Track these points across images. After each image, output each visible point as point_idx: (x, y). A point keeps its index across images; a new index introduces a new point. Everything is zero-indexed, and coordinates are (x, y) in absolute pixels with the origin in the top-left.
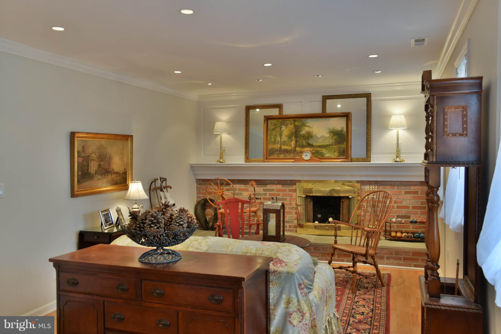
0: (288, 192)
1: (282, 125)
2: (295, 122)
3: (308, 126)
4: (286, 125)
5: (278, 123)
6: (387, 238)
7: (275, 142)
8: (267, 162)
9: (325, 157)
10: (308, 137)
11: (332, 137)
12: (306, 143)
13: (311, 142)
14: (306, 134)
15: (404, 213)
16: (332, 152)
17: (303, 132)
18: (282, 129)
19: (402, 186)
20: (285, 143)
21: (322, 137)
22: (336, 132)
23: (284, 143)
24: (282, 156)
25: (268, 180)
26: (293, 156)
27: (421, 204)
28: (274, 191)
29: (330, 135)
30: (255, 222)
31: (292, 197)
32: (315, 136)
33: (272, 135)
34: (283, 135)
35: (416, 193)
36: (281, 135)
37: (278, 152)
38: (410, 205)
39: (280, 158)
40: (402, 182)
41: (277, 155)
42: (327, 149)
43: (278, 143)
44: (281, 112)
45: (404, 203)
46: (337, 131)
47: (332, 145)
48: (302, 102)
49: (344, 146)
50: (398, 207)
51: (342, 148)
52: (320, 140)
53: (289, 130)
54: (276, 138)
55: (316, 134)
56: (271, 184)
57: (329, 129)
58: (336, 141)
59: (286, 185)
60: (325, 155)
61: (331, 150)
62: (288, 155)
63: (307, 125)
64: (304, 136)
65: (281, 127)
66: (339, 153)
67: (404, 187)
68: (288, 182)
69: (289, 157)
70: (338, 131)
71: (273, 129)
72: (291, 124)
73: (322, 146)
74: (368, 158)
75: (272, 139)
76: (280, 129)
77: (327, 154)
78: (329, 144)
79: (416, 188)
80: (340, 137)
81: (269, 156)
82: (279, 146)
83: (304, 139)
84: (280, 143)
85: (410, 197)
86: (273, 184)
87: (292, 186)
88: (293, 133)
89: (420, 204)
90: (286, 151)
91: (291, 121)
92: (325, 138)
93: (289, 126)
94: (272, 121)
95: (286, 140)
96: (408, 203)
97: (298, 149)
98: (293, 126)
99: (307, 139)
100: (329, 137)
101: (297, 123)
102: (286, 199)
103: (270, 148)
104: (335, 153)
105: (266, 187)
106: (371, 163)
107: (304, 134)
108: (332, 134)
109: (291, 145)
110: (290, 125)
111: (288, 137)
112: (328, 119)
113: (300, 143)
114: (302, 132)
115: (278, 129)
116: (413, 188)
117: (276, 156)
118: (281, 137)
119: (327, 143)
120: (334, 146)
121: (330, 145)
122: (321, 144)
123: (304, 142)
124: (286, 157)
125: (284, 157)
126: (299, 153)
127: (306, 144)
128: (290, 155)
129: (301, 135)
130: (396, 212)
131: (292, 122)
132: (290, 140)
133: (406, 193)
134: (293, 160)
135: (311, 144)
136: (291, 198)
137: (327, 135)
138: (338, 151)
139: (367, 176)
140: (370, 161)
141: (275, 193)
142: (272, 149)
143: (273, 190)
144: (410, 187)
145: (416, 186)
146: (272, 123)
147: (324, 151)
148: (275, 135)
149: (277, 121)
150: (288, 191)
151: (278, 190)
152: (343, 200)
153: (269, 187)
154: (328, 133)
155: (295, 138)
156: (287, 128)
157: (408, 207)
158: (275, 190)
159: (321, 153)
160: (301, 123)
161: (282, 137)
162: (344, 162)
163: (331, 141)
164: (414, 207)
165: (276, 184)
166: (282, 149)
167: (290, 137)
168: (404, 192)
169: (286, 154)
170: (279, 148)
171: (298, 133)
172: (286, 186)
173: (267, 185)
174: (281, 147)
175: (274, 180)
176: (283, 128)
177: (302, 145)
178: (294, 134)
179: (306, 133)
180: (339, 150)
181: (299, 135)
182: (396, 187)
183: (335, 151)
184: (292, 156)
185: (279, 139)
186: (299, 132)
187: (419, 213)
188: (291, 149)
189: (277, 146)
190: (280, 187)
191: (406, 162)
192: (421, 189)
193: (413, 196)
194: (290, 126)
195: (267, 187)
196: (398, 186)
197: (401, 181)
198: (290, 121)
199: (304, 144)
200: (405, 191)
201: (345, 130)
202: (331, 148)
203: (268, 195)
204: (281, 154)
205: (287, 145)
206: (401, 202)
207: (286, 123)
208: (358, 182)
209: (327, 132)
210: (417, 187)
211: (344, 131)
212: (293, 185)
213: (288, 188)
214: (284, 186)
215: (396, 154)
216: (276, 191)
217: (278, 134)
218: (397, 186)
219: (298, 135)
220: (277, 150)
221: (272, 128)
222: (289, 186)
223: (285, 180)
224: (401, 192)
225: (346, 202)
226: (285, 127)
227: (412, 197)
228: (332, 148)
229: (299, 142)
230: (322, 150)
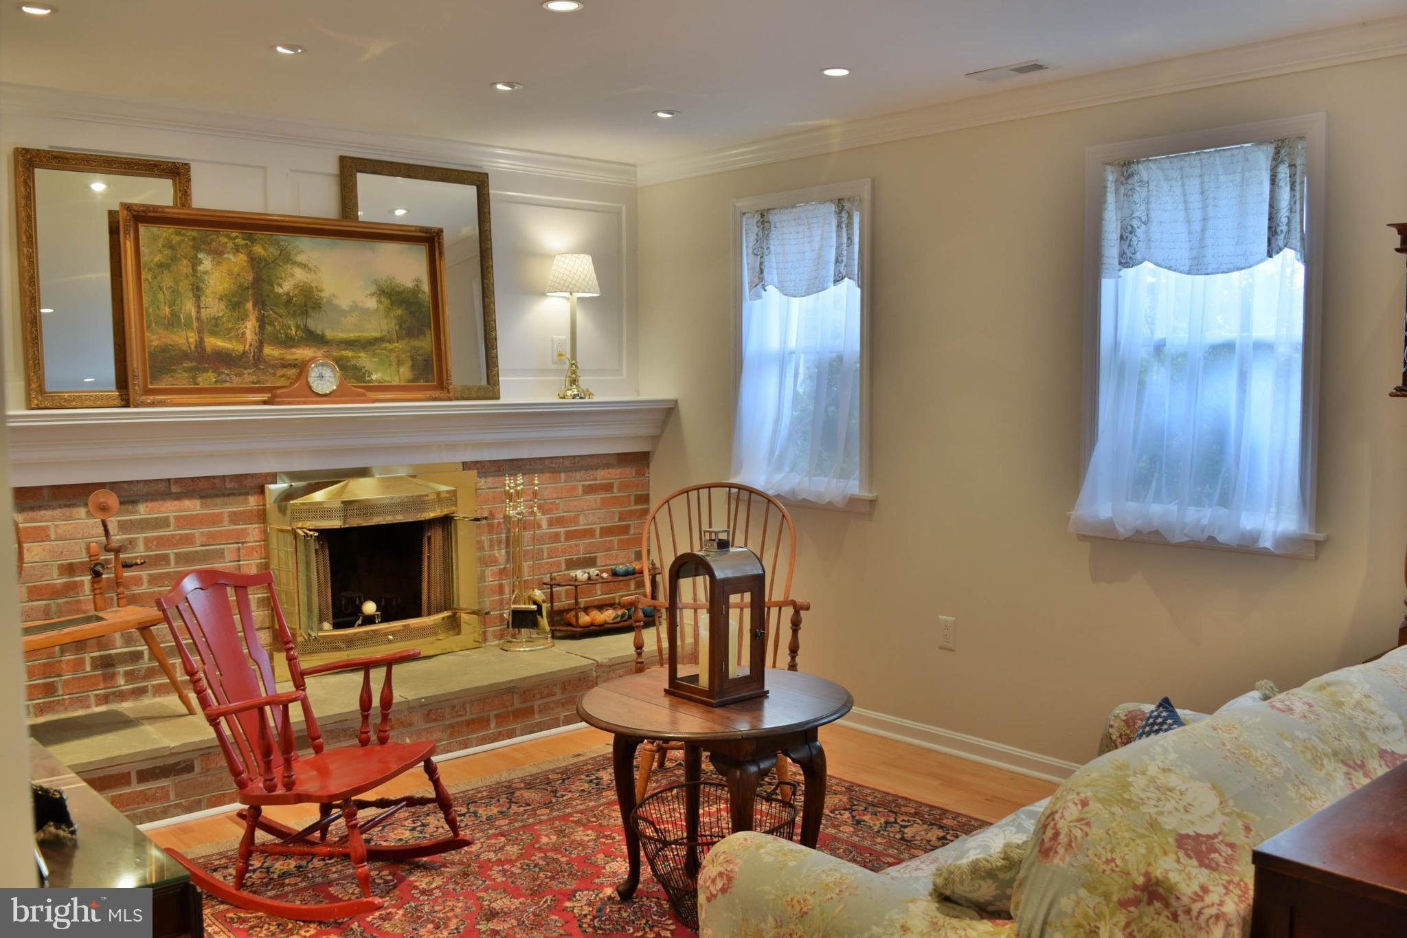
0: (227, 526)
1: (197, 249)
2: (249, 243)
3: (300, 265)
4: (217, 253)
5: (180, 243)
6: (558, 634)
7: (173, 322)
8: (153, 404)
9: (369, 382)
10: (305, 306)
11: (388, 311)
12: (298, 327)
13: (317, 324)
14: (295, 295)
15: (581, 551)
16: (390, 365)
17: (286, 287)
18: (201, 268)
19: (576, 471)
20: (216, 325)
21: (355, 307)
22: (400, 293)
23: (215, 326)
24: (207, 379)
25: (138, 482)
26: (254, 378)
27: (621, 519)
28: (168, 526)
29: (379, 302)
30: (88, 669)
31: (243, 543)
32: (329, 302)
33: (161, 289)
34: (208, 292)
35: (608, 487)
36: (197, 291)
37: (188, 364)
38: (593, 526)
39: (201, 385)
40: (577, 459)
41: (186, 374)
42: (374, 355)
43: (188, 326)
44: (183, 192)
45: (581, 523)
46: (401, 289)
47: (390, 342)
48: (264, 168)
49: (426, 343)
50: (570, 536)
51: (421, 352)
52: (350, 320)
53: (230, 273)
54: (178, 302)
55: (334, 296)
56: (152, 500)
57: (376, 282)
58: (401, 326)
59: (217, 496)
60: (370, 374)
61: (388, 357)
62: (234, 378)
63: (299, 258)
64: (289, 302)
65: (196, 257)
66: (413, 368)
67: (583, 472)
68: (228, 485)
69: (236, 382)
70: (406, 291)
71: (161, 266)
72: (237, 250)
73: (356, 341)
74: (491, 388)
75: (162, 306)
76: (195, 270)
77: (376, 371)
78: (377, 334)
79: (609, 473)
80: (412, 314)
81: (154, 378)
82: (193, 338)
83: (292, 312)
84: (195, 324)
85: (595, 500)
86: (163, 499)
87: (243, 497)
88: (248, 288)
89: (617, 519)
90: (223, 360)
91: (236, 238)
92: (365, 312)
93: (228, 258)
94: (155, 229)
95: (221, 314)
96: (591, 518)
97: (269, 351)
98: (246, 259)
99: (302, 314)
100: (377, 310)
101: (258, 249)
102: (222, 552)
103: (155, 343)
104: (402, 370)
105: (131, 513)
106: (503, 400)
107: (288, 294)
108: (385, 301)
109: (244, 334)
110: (234, 254)
111: (230, 301)
112: (369, 244)
113: (278, 327)
114: (280, 285)
115: (184, 267)
116: (601, 476)
117: (181, 379)
118: (198, 298)
119: (373, 329)
120: (396, 345)
121: (381, 340)
122: (352, 335)
123: (292, 323)
124: (228, 385)
125: (217, 382)
126: (274, 367)
127: (300, 333)
128: (239, 375)
129: (279, 296)
130: (564, 552)
131: (240, 241)
132: (236, 314)
133: (589, 490)
134: (265, 396)
135: (319, 332)
136: (239, 548)
137: (372, 303)
138: (409, 364)
140: (498, 398)
141: (173, 536)
142: (165, 349)
143: (162, 523)
144: (595, 472)
145: (608, 468)
146: (155, 238)
147: (364, 360)
148: (173, 291)
149: (178, 234)
150: (226, 518)
151: (182, 521)
152: (430, 534)
153: (143, 511)
154: (372, 295)
155: (254, 306)
156: (219, 263)
157: (588, 533)
158: (172, 520)
159: (356, 368)
160: (273, 251)
161: (203, 298)
162: (435, 399)
163: (384, 327)
164: (606, 532)
165: (178, 497)
166: (209, 349)
167: (235, 303)
168: (580, 488)
169: (226, 371)
170: (193, 347)
171: (266, 287)
172: (218, 500)
173: (135, 502)
174: (201, 340)
175: (169, 480)
176: (207, 263)
177: (286, 335)
178: (250, 292)
179: (296, 292)
180: (412, 358)
181: (272, 296)
182: (563, 475)
183: (400, 363)
184: (248, 378)
185: (189, 307)
186: (271, 284)
187: (616, 547)
188: (244, 352)
189: (185, 339)
190: (192, 506)
191: (596, 399)
192: (618, 476)
193: (602, 498)
194: (231, 256)
195: (137, 512)
196: (570, 471)
197: (574, 457)
198: (230, 238)
199: (294, 332)
200: (583, 486)
201: (426, 287)
202: (385, 349)
203: (141, 546)
204: (206, 370)
205: (227, 334)
206: (575, 520)
207: (214, 245)
208: (467, 466)
209: (369, 292)
210: (610, 470)
211: (424, 293)
212: (247, 494)
213: (224, 509)
214: (209, 501)
215: (569, 374)
216: (178, 527)
217: (184, 286)
218: (564, 472)
219: (268, 296)
220: (185, 356)
221: (156, 260)
222: (231, 499)
223: (214, 477)
224: (574, 488)
225: (437, 535)
226: (214, 258)
227: (599, 501)
228: (391, 350)
229: (274, 326)
230: (359, 357)
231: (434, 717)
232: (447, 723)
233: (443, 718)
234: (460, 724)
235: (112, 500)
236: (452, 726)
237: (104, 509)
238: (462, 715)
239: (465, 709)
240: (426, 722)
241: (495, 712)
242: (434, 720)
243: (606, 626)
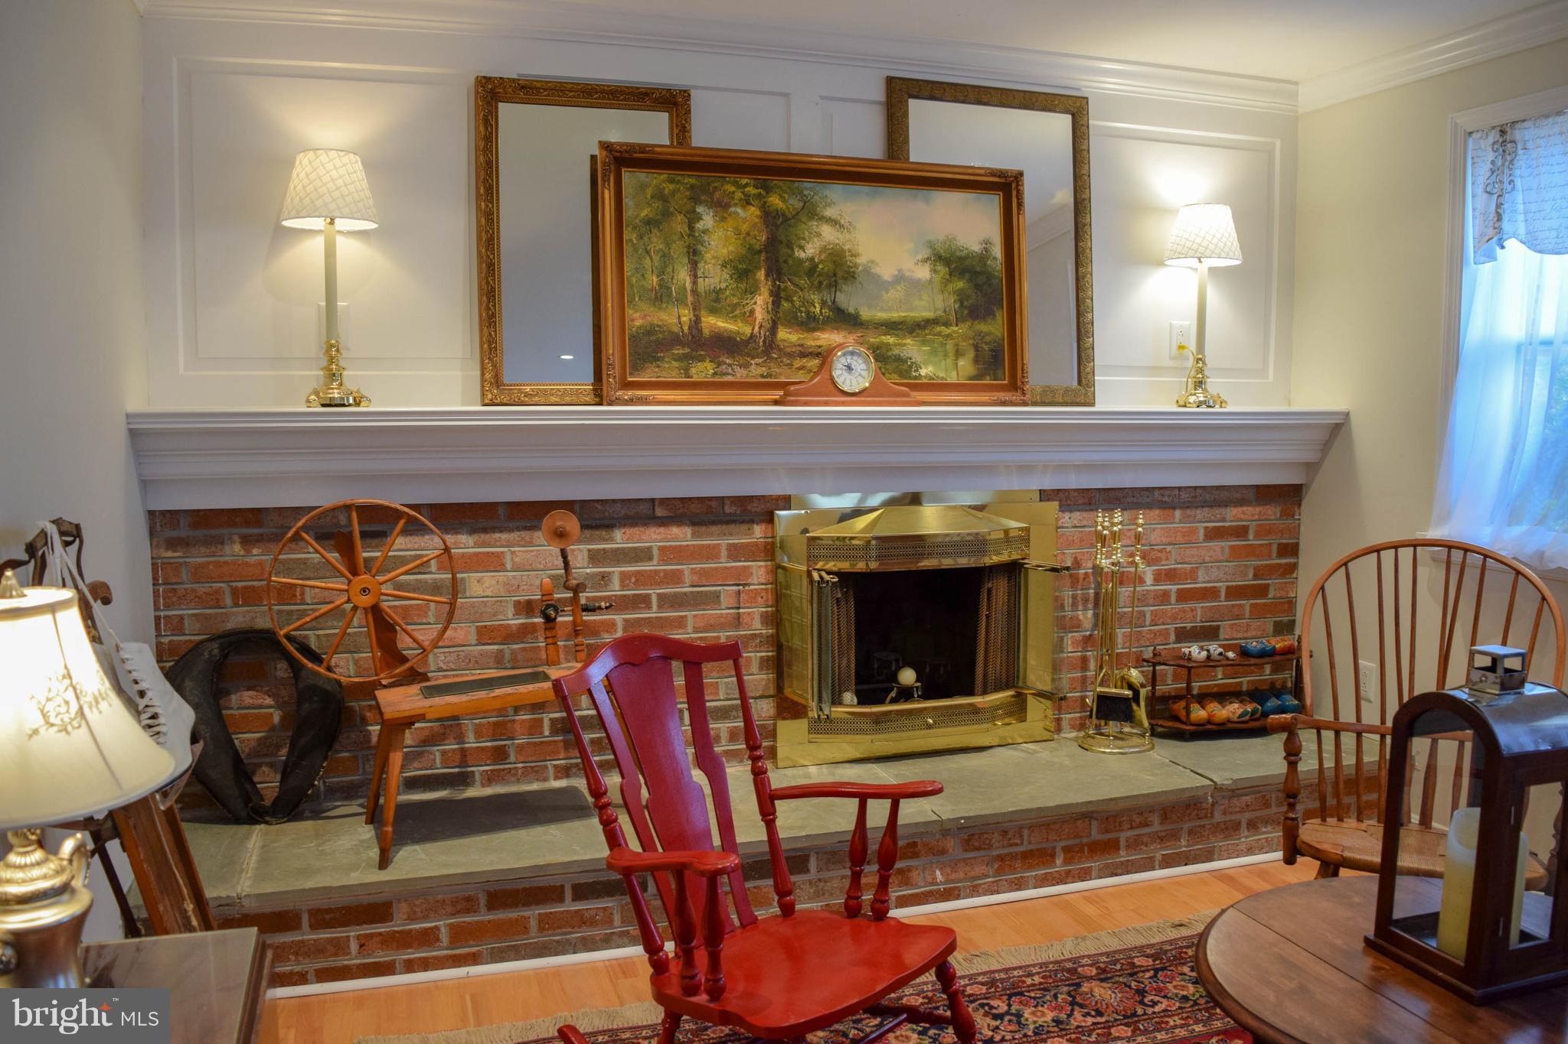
0: (724, 563)
1: (695, 200)
2: (763, 193)
3: (834, 222)
4: (722, 207)
5: (674, 192)
6: (1160, 730)
7: (661, 296)
8: (631, 401)
9: (916, 378)
10: (835, 275)
11: (946, 282)
12: (823, 303)
13: (848, 299)
14: (821, 261)
15: (1199, 619)
16: (946, 356)
17: (810, 250)
18: (699, 225)
19: (1197, 507)
20: (717, 300)
21: (900, 278)
22: (961, 259)
23: (715, 302)
24: (703, 370)
25: (614, 501)
26: (763, 370)
27: (1256, 576)
28: (650, 559)
29: (934, 271)
30: (547, 733)
31: (744, 585)
32: (867, 271)
33: (648, 252)
34: (708, 256)
35: (1241, 532)
36: (694, 255)
37: (678, 351)
38: (1215, 584)
39: (695, 379)
40: (1199, 491)
41: (675, 364)
42: (924, 343)
43: (681, 301)
44: (681, 128)
45: (1200, 579)
46: (963, 254)
47: (947, 324)
48: (786, 95)
49: (995, 328)
50: (1183, 596)
51: (988, 339)
52: (895, 294)
53: (737, 232)
54: (669, 269)
55: (872, 262)
56: (633, 525)
57: (931, 245)
58: (961, 302)
59: (713, 523)
60: (918, 368)
61: (943, 345)
62: (737, 369)
63: (829, 212)
64: (812, 271)
65: (694, 211)
66: (976, 360)
67: (1206, 509)
68: (728, 509)
69: (740, 374)
70: (970, 256)
71: (648, 222)
72: (747, 202)
73: (901, 323)
74: (1082, 390)
75: (648, 275)
76: (691, 228)
77: (926, 363)
78: (930, 315)
79: (1244, 513)
80: (978, 287)
81: (636, 368)
82: (687, 316)
83: (816, 283)
84: (690, 299)
85: (1222, 548)
86: (645, 525)
87: (745, 527)
88: (759, 252)
89: (1251, 575)
90: (725, 346)
91: (747, 185)
92: (915, 285)
93: (736, 213)
94: (642, 175)
95: (723, 285)
96: (1214, 574)
97: (783, 334)
98: (758, 213)
99: (829, 286)
100: (930, 281)
101: (775, 201)
102: (717, 596)
103: (638, 323)
104: (961, 363)
105: (605, 540)
106: (1097, 408)
107: (812, 259)
108: (943, 270)
109: (752, 312)
110: (743, 207)
111: (736, 268)
112: (922, 193)
113: (797, 304)
114: (802, 248)
115: (679, 224)
116: (1233, 515)
117: (670, 371)
118: (694, 265)
119: (923, 308)
120: (956, 329)
121: (935, 322)
122: (895, 315)
123: (816, 298)
124: (729, 378)
125: (715, 374)
126: (790, 355)
127: (825, 311)
128: (746, 366)
129: (800, 261)
130: (1174, 618)
131: (750, 190)
132: (743, 286)
133: (1213, 534)
134: (778, 394)
135: (852, 310)
136: (739, 591)
137: (923, 273)
138: (971, 354)
139: (1079, 468)
140: (1093, 404)
141: (656, 572)
142: (650, 331)
143: (644, 555)
144: (1223, 511)
145: (1241, 506)
146: (642, 187)
147: (911, 348)
148: (664, 256)
149: (672, 181)
150: (724, 553)
151: (671, 554)
152: (990, 585)
153: (621, 539)
154: (925, 261)
155: (767, 275)
156: (723, 219)
157: (1209, 594)
158: (655, 552)
159: (899, 359)
160: (796, 203)
161: (701, 265)
162: (1004, 403)
163: (940, 304)
164: (1234, 593)
165: (664, 522)
166: (706, 332)
167: (742, 272)
168: (1202, 532)
169: (728, 361)
170: (686, 329)
171: (784, 250)
172: (714, 529)
173: (610, 527)
174: (697, 320)
175: (653, 500)
176: (707, 219)
177: (808, 313)
178: (763, 256)
179: (823, 257)
180: (976, 348)
181: (791, 262)
182: (1178, 513)
183: (958, 354)
184: (756, 370)
185: (683, 276)
186: (790, 246)
187: (1247, 615)
188: (752, 336)
189: (675, 318)
190: (681, 535)
191: (1229, 409)
192: (1257, 517)
193: (1231, 547)
194: (739, 210)
195: (611, 540)
196: (1188, 507)
197: (1196, 488)
198: (736, 184)
199: (818, 310)
200: (1206, 528)
201: (997, 251)
202: (939, 334)
203: (616, 583)
204: (701, 359)
205: (731, 312)
206: (1192, 575)
207: (717, 195)
208: (1045, 495)
209: (920, 257)
210: (1245, 509)
211: (995, 259)
212: (752, 522)
213: (721, 540)
214: (703, 529)
215: (1193, 373)
216: (663, 560)
217: (678, 249)
218: (1181, 508)
219: (785, 262)
220: (675, 340)
221: (643, 214)
222: (732, 527)
223: (710, 499)
224: (1194, 531)
225: (1000, 588)
226: (716, 212)
227: (1227, 550)
228: (948, 336)
229: (792, 301)
230: (905, 345)
231: (976, 844)
232: (995, 853)
233: (990, 847)
234: (1013, 857)
235: (572, 524)
236: (1001, 858)
237: (560, 535)
238: (1016, 845)
239: (1021, 836)
240: (966, 851)
241: (1063, 843)
242: (978, 849)
243: (1230, 725)
